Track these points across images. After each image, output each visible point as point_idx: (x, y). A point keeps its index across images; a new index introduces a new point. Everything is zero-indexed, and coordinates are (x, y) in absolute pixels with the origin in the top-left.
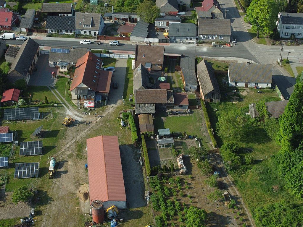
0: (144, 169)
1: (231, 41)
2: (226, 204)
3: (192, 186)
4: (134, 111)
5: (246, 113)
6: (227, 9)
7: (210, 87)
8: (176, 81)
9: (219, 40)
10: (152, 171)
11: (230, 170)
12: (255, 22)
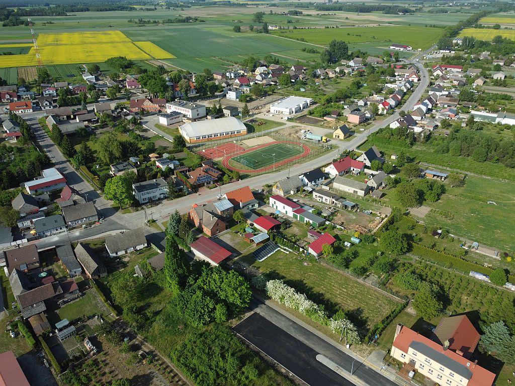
0: (52, 370)
1: (99, 219)
2: (145, 363)
3: (108, 361)
4: (22, 317)
5: (135, 275)
6: (86, 193)
7: (94, 265)
8: (58, 271)
9: (88, 221)
10: (61, 367)
11: (138, 330)
12: (115, 197)
